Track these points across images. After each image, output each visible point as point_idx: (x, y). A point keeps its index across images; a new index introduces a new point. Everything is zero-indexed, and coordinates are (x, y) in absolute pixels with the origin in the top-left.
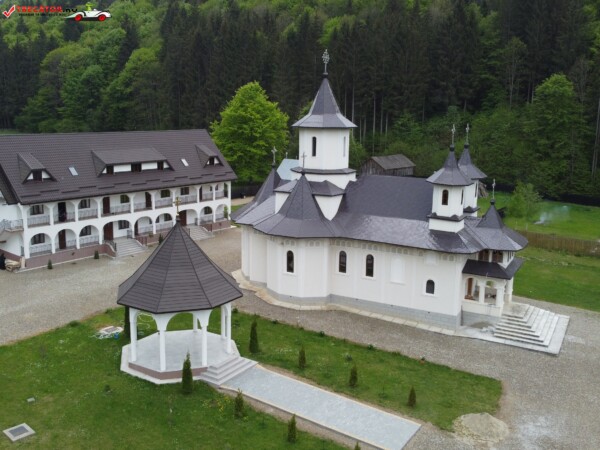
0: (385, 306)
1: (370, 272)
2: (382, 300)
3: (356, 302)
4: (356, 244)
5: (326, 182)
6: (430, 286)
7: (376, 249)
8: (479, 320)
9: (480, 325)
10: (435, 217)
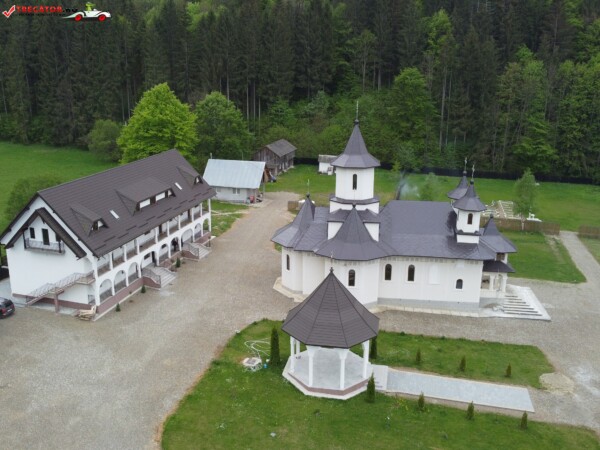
0: (424, 301)
1: (411, 277)
2: (421, 298)
3: (400, 301)
4: (400, 259)
5: (367, 210)
6: (460, 284)
7: (417, 260)
8: (490, 302)
9: (491, 306)
10: (461, 233)
